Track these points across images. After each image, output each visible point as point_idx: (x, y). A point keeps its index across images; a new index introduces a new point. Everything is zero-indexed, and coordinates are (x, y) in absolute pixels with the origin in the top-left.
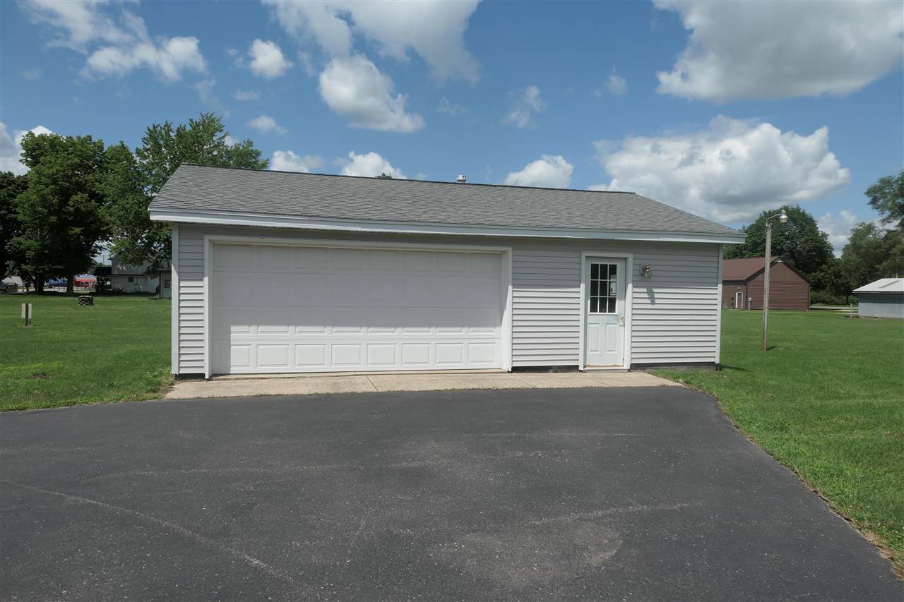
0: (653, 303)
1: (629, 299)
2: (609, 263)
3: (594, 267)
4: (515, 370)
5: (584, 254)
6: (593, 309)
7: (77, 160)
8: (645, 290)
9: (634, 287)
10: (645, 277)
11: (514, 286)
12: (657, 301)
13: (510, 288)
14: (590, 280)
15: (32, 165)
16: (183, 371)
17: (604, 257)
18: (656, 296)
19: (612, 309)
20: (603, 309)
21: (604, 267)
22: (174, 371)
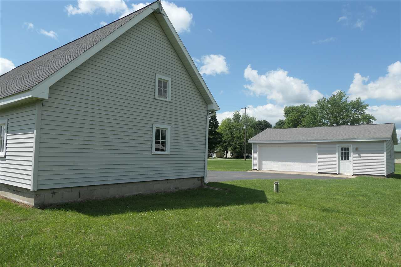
0: (361, 158)
1: (353, 156)
2: (346, 147)
3: (342, 149)
4: (319, 173)
5: (337, 145)
6: (342, 159)
7: (299, 114)
8: (357, 154)
9: (353, 153)
10: (357, 151)
11: (318, 153)
12: (362, 157)
13: (317, 154)
14: (340, 152)
15: (287, 117)
16: (254, 169)
17: (345, 146)
18: (361, 156)
19: (348, 159)
20: (345, 159)
21: (345, 148)
22: (253, 169)
